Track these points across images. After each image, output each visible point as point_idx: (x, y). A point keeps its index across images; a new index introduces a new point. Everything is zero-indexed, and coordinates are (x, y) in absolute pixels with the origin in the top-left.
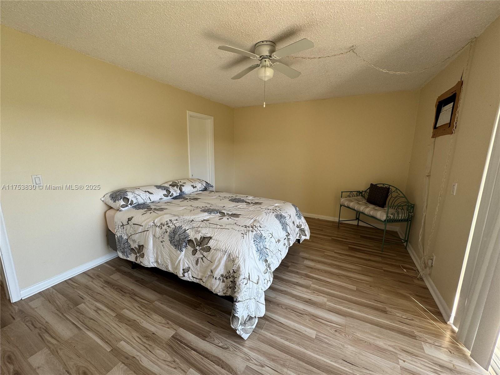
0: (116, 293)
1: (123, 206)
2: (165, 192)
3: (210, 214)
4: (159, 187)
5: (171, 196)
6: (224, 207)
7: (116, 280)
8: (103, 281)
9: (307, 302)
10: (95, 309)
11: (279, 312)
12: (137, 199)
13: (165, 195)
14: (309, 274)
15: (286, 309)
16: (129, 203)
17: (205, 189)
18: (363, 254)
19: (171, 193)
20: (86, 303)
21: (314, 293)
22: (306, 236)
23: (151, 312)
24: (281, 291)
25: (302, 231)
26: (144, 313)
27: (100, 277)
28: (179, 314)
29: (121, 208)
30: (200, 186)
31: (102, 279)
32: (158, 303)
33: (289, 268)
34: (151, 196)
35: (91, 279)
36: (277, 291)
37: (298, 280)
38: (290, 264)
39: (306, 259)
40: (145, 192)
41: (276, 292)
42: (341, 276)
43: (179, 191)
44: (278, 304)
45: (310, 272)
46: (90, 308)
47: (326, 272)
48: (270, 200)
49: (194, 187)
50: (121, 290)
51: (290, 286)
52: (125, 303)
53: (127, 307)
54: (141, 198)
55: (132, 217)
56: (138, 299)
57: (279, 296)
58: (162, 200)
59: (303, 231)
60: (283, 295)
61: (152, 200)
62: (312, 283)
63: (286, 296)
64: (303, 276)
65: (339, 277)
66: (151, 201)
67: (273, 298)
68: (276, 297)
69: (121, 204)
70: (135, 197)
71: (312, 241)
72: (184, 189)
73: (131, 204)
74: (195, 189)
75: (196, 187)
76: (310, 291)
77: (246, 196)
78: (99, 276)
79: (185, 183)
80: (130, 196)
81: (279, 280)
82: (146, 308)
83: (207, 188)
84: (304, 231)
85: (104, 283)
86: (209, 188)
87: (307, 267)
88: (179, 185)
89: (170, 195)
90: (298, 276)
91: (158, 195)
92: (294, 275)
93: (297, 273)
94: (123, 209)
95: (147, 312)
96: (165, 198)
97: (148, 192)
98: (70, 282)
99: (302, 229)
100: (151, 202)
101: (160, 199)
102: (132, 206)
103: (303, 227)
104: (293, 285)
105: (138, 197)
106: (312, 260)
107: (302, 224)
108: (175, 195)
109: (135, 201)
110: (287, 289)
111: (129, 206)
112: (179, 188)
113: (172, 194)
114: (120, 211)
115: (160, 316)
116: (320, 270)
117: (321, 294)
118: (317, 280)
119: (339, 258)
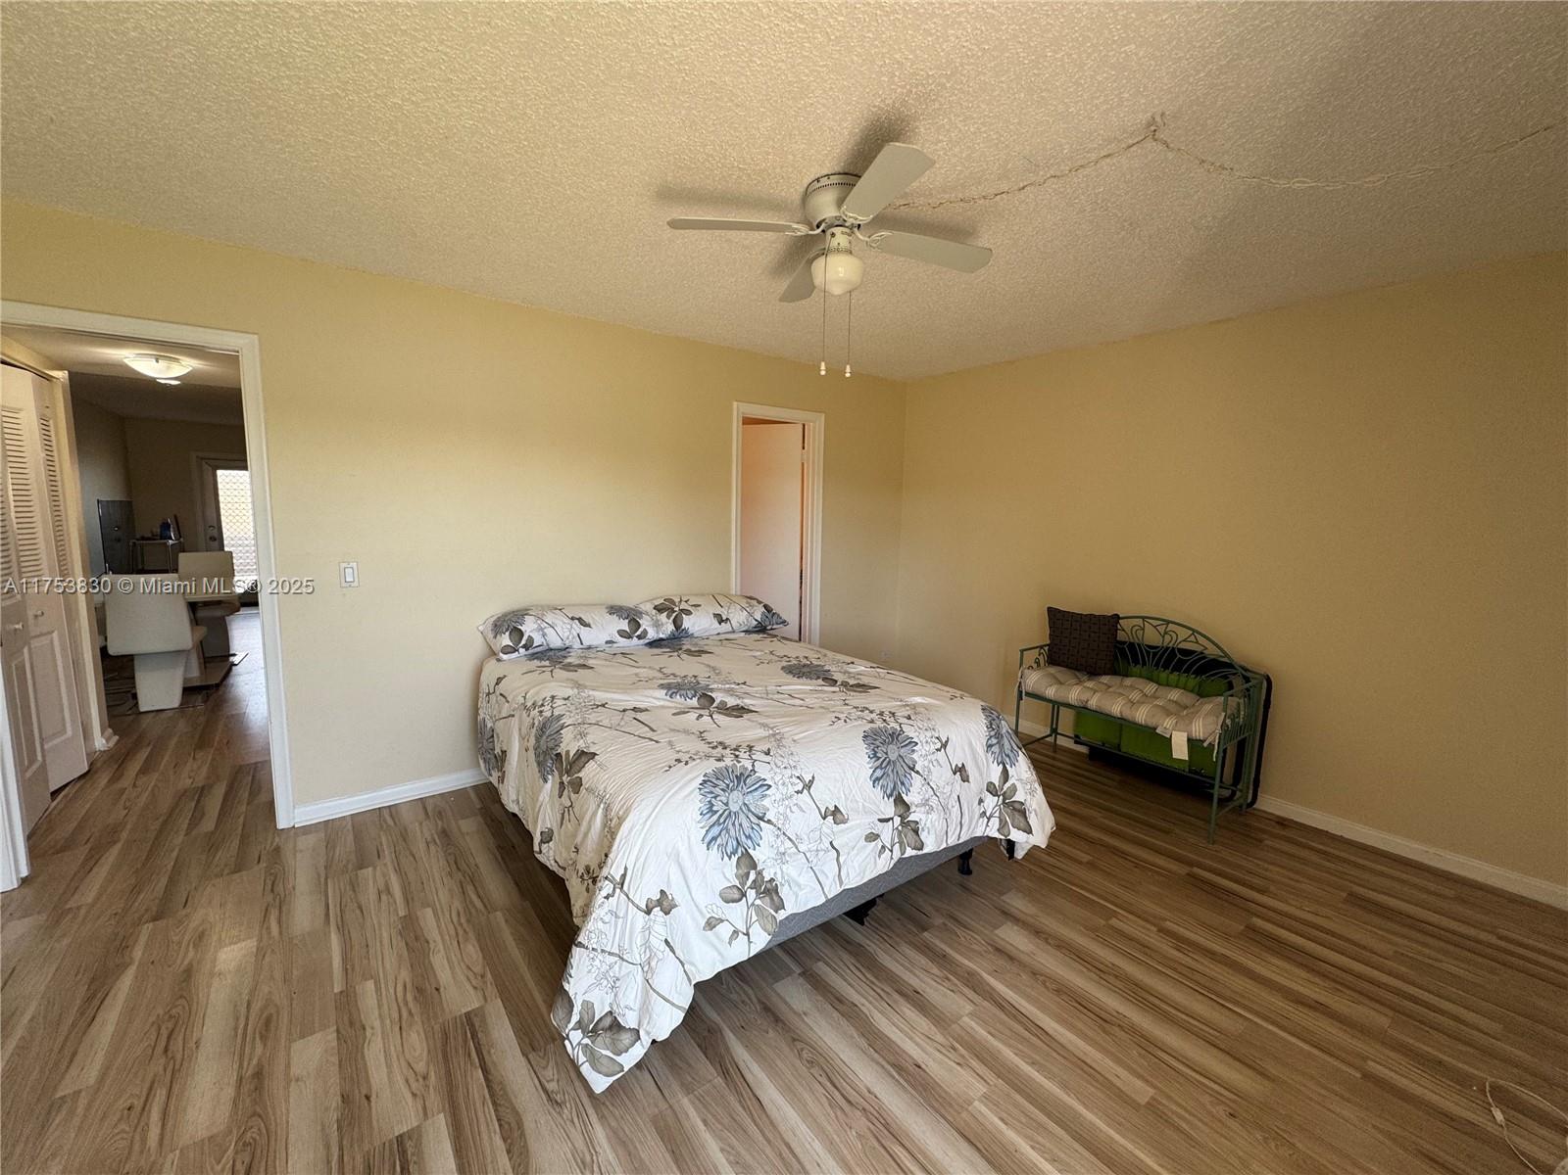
1: (507, 650)
2: (624, 625)
4: (615, 610)
5: (639, 637)
8: (440, 827)
9: (899, 1068)
10: (382, 887)
12: (544, 635)
13: (622, 633)
14: (985, 975)
15: (811, 1063)
16: (523, 642)
17: (761, 629)
19: (641, 630)
20: (378, 868)
21: (954, 1049)
22: (1029, 831)
23: (471, 935)
24: (837, 1001)
25: (1014, 809)
26: (456, 929)
27: (441, 819)
28: (521, 960)
30: (739, 618)
31: (440, 823)
32: (499, 917)
33: (926, 934)
34: (584, 631)
35: (422, 816)
36: (824, 996)
37: (928, 984)
38: (938, 921)
39: (1016, 920)
41: (821, 998)
43: (670, 627)
44: (795, 1039)
45: (994, 973)
46: (375, 881)
47: (1062, 990)
49: (723, 621)
51: (882, 993)
52: (440, 894)
53: (437, 903)
54: (557, 632)
55: (505, 676)
59: (1019, 811)
61: (586, 643)
62: (971, 1015)
64: (955, 974)
66: (582, 644)
69: (504, 644)
70: (542, 629)
72: (687, 622)
73: (526, 647)
74: (725, 627)
75: (727, 619)
76: (939, 1038)
79: (699, 606)
80: (529, 627)
82: (468, 921)
84: (1023, 813)
86: (774, 627)
87: (998, 950)
88: (677, 609)
89: (638, 633)
91: (605, 630)
94: (505, 657)
95: (465, 931)
96: (622, 642)
97: (580, 619)
99: (1017, 806)
100: (582, 647)
101: (607, 642)
102: (531, 651)
103: (1019, 797)
105: (549, 631)
106: (1037, 932)
107: (1019, 785)
109: (538, 640)
111: (522, 651)
112: (672, 618)
113: (645, 632)
114: (499, 660)
115: (482, 950)
116: (1041, 978)
117: (974, 1063)
118: (1001, 1007)
119: (1165, 957)
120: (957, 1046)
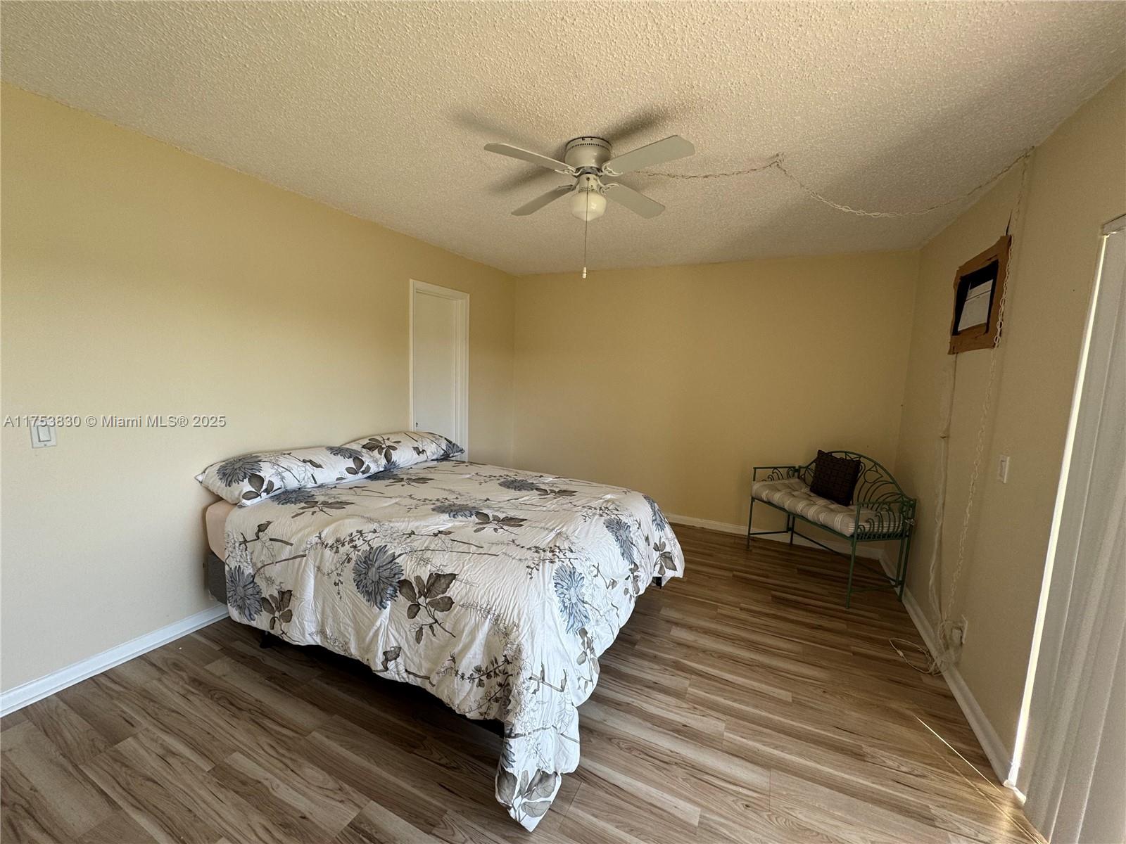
0: (217, 708)
1: (248, 496)
2: (350, 463)
3: (454, 517)
4: (336, 451)
5: (363, 472)
6: (488, 499)
7: (219, 678)
8: (186, 677)
9: (677, 731)
10: (160, 751)
11: (611, 757)
12: (282, 478)
13: (350, 470)
14: (682, 661)
15: (630, 749)
16: (264, 487)
17: (445, 457)
18: (805, 613)
19: (365, 466)
20: (140, 735)
21: (695, 708)
22: (675, 569)
23: (300, 760)
24: (618, 705)
25: (666, 557)
26: (282, 762)
27: (181, 669)
28: (369, 764)
29: (244, 501)
30: (433, 450)
31: (184, 674)
32: (318, 736)
33: (636, 647)
34: (317, 472)
35: (157, 674)
36: (606, 704)
37: (657, 676)
38: (638, 637)
39: (677, 624)
40: (304, 461)
41: (606, 707)
42: (757, 668)
43: (383, 462)
44: (610, 739)
45: (686, 657)
46: (147, 749)
47: (722, 656)
48: (595, 484)
49: (420, 452)
50: (230, 702)
51: (639, 691)
52: (237, 735)
53: (241, 746)
54: (295, 475)
55: (269, 523)
56: (270, 726)
57: (611, 718)
58: (344, 481)
59: (668, 558)
60: (622, 713)
61: (319, 482)
62: (690, 685)
63: (629, 716)
64: (668, 665)
65: (751, 670)
66: (316, 483)
67: (599, 722)
68: (605, 721)
69: (244, 491)
70: (280, 474)
71: (689, 582)
72: (395, 456)
73: (267, 491)
74: (423, 457)
75: (423, 451)
76: (685, 705)
77: (539, 474)
78: (176, 666)
79: (400, 442)
80: (267, 472)
81: (612, 676)
82: (289, 750)
83: (449, 455)
84: (671, 559)
85: (189, 685)
86: (455, 454)
87: (678, 644)
88: (384, 446)
89: (363, 469)
90: (656, 667)
91: (334, 471)
92: (646, 663)
93: (655, 659)
94: (248, 503)
95: (291, 759)
96: (350, 477)
97: (311, 462)
98: (103, 680)
99: (667, 555)
100: (316, 485)
101: (338, 479)
102: (270, 495)
103: (668, 549)
104: (647, 689)
105: (286, 474)
106: (690, 628)
107: (667, 542)
108: (374, 469)
109: (277, 484)
110: (631, 699)
111: (264, 495)
112: (383, 454)
113: (368, 467)
114: (241, 507)
115: (323, 769)
116: (709, 653)
117: (710, 712)
118: (701, 675)
119: (752, 623)
120: (696, 706)
